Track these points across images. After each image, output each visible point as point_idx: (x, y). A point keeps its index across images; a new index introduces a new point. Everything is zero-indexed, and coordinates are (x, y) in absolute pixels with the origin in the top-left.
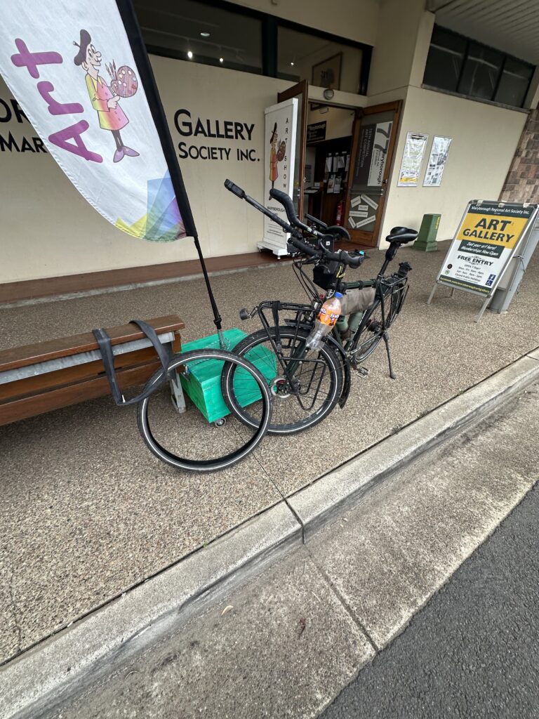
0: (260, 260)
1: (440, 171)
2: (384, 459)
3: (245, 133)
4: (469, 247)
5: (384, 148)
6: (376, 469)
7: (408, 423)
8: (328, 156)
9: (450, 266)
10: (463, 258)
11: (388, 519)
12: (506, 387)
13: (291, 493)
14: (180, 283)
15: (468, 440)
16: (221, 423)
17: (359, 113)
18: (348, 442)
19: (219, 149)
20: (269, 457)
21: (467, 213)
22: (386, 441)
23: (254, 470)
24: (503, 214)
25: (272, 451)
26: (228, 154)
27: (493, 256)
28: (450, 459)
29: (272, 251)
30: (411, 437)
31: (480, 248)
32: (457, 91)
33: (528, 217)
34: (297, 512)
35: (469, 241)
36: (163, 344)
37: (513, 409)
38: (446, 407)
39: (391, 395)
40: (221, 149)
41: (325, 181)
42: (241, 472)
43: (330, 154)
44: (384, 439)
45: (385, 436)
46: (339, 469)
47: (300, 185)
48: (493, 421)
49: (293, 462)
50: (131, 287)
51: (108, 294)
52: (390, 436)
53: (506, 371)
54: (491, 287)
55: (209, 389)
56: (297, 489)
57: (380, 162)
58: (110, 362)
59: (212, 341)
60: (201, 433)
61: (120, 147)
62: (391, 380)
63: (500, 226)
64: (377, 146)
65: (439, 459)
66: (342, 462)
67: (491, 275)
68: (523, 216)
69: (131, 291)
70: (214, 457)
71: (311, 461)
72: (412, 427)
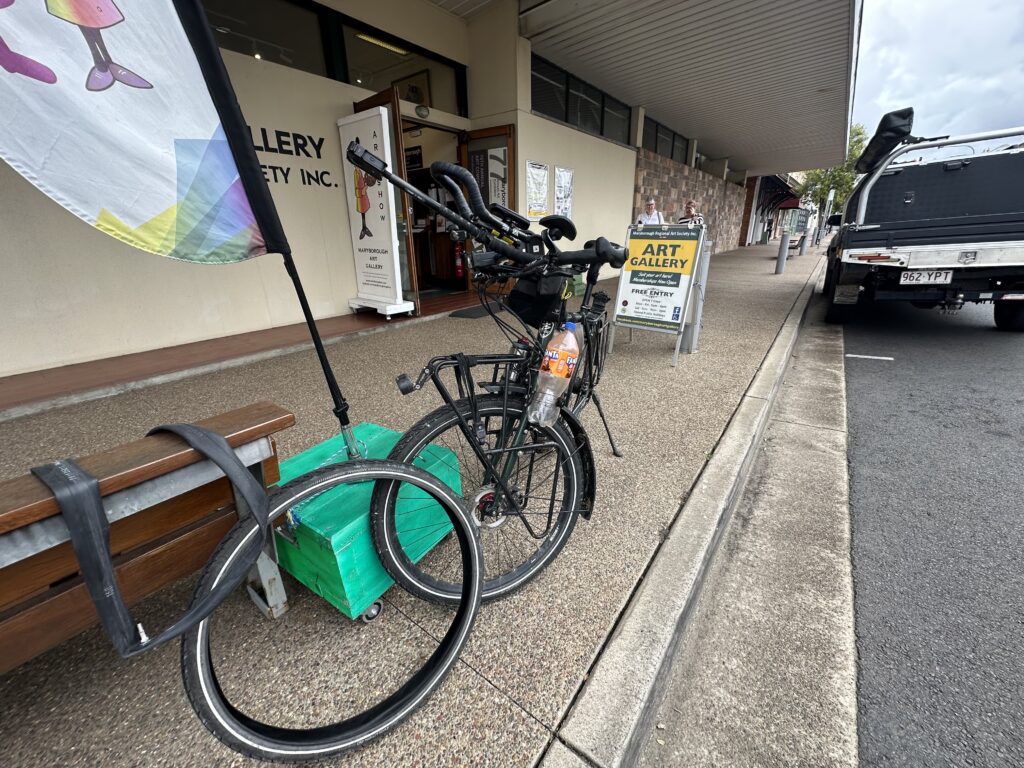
0: (356, 324)
1: (568, 205)
2: (675, 588)
3: (310, 148)
4: (641, 278)
5: (503, 177)
6: (673, 608)
7: (672, 517)
8: (431, 188)
9: (625, 303)
10: (637, 291)
11: (721, 692)
12: (751, 437)
13: (560, 714)
14: (220, 371)
15: (746, 521)
16: (374, 612)
17: (463, 137)
18: (609, 575)
19: (270, 167)
20: (491, 651)
21: (629, 240)
22: (659, 555)
23: (473, 692)
24: (669, 238)
25: (491, 637)
26: (286, 176)
27: (671, 286)
28: (742, 556)
29: (376, 310)
30: (688, 537)
31: (654, 278)
32: (566, 121)
33: (696, 238)
34: (591, 755)
35: (639, 271)
36: (250, 468)
37: (766, 464)
38: (705, 478)
39: (630, 481)
40: (274, 169)
41: (432, 218)
42: (448, 709)
43: (433, 185)
44: (656, 552)
45: (656, 547)
46: (619, 629)
47: (405, 217)
48: (756, 486)
49: (538, 647)
50: (113, 392)
51: (56, 411)
52: (660, 545)
53: (738, 417)
54: (679, 322)
55: (348, 545)
56: (568, 702)
57: (501, 193)
58: (98, 541)
59: (332, 448)
60: (335, 648)
61: (103, 62)
62: (618, 459)
63: (669, 251)
64: (493, 175)
65: (730, 561)
66: (617, 615)
67: (675, 308)
68: (690, 238)
69: (113, 397)
70: (379, 694)
71: (568, 632)
72: (681, 521)
